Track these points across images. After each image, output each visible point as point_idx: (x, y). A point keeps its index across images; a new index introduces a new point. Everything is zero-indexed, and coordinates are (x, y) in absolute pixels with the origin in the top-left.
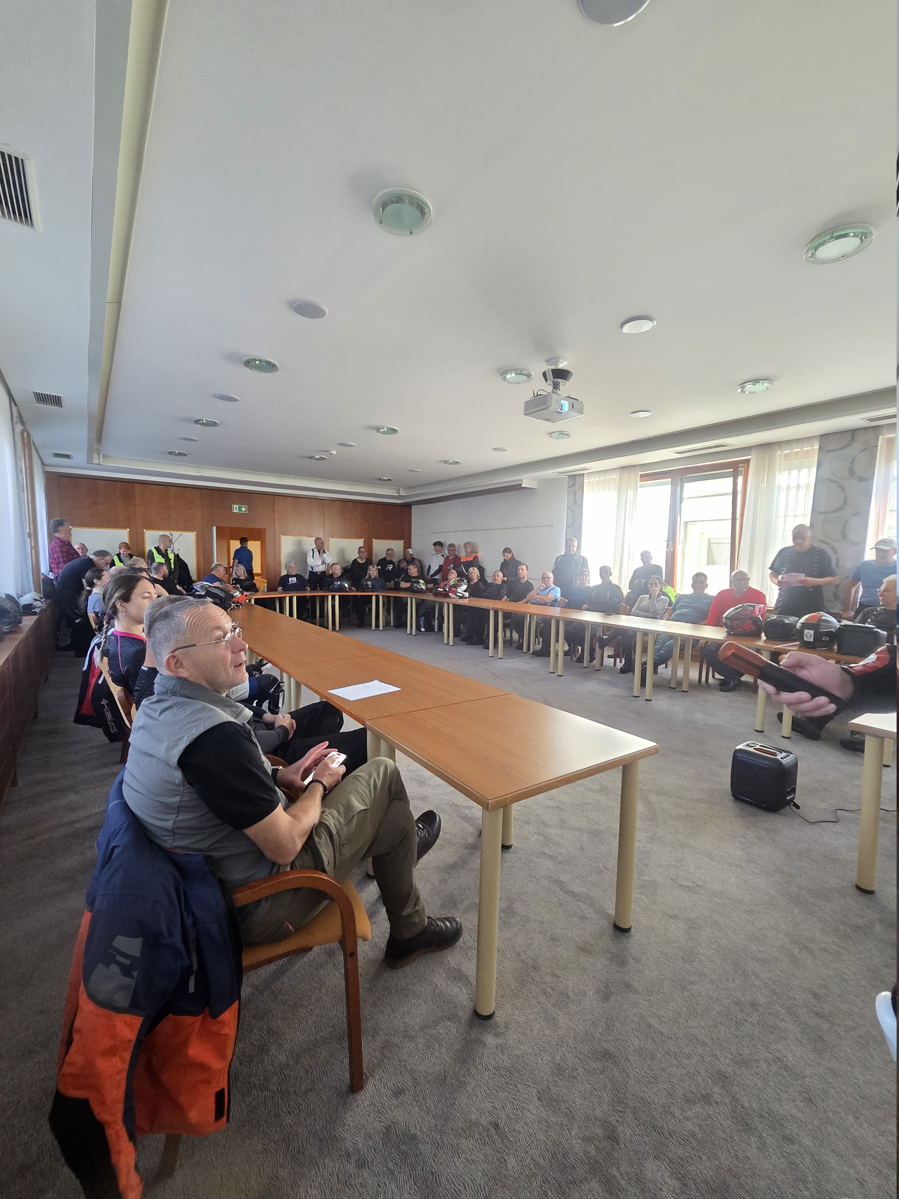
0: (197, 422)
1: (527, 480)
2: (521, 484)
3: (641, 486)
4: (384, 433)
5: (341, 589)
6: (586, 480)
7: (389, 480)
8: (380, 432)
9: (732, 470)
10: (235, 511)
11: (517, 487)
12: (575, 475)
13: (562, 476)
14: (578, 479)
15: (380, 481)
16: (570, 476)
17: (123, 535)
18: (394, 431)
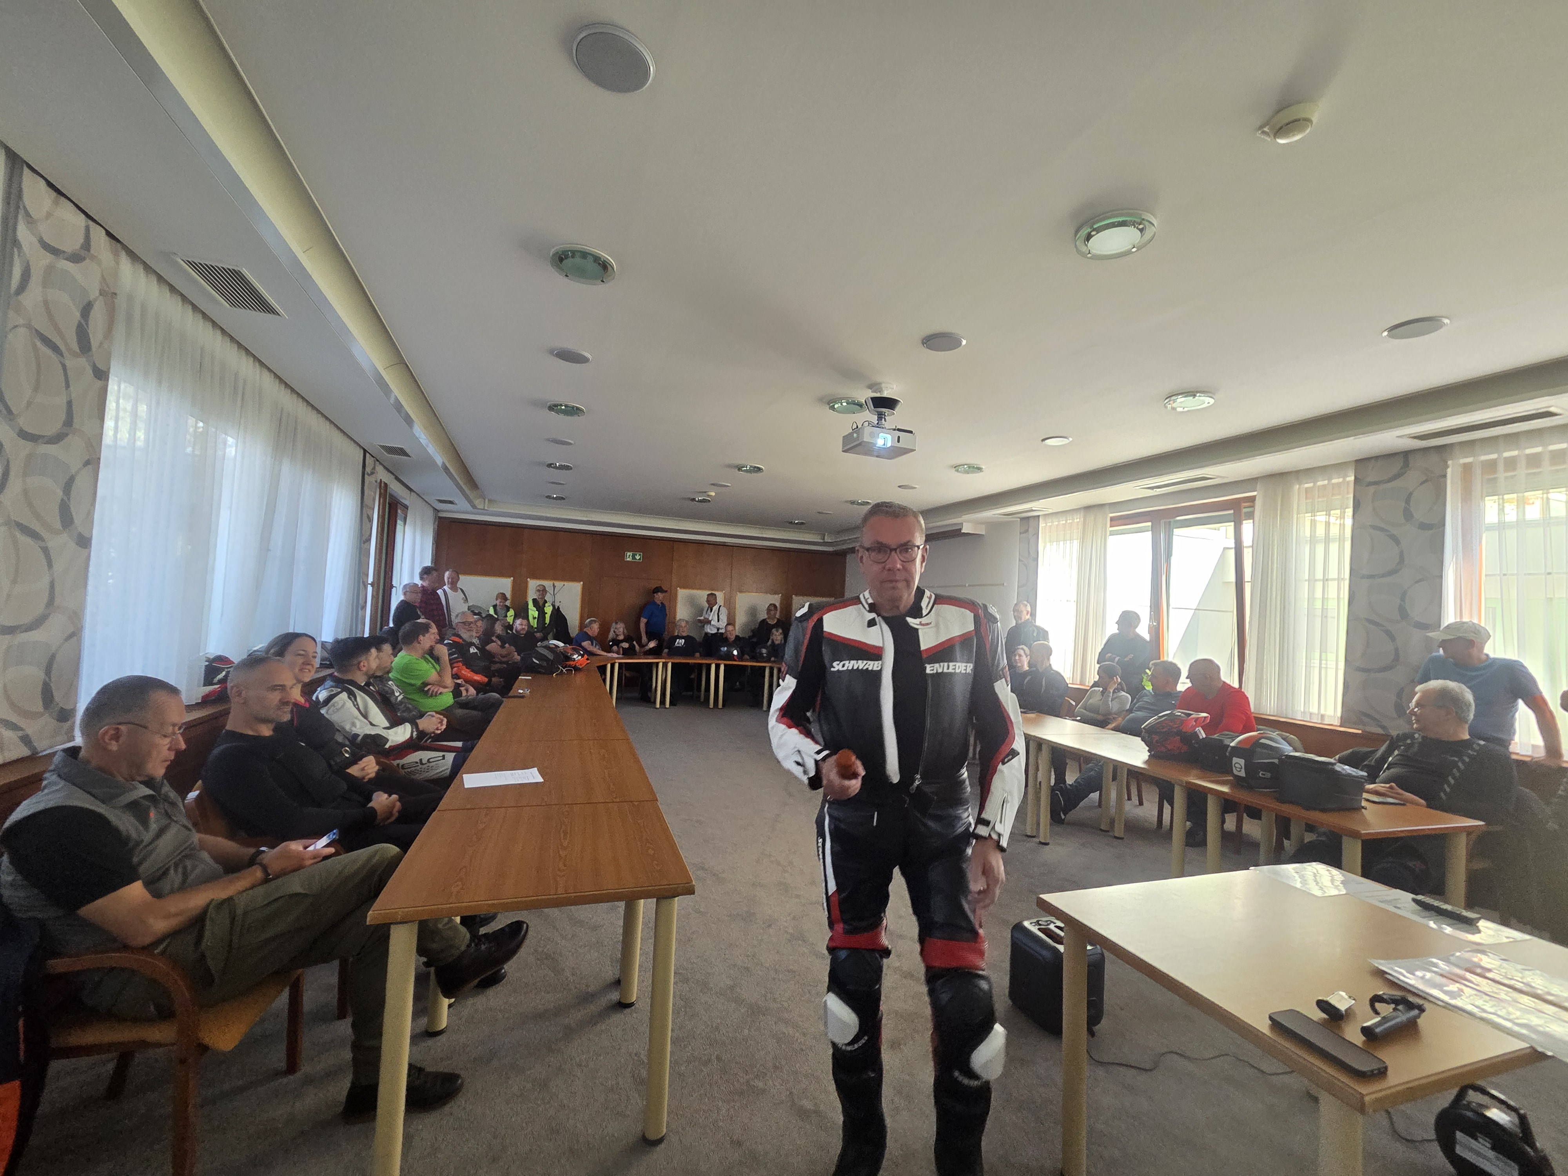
0: (550, 465)
1: (968, 524)
2: (960, 529)
3: (1112, 533)
4: (747, 471)
5: (730, 657)
6: (1042, 524)
7: (802, 523)
8: (742, 471)
9: (1232, 512)
10: (628, 559)
11: (956, 533)
12: (1028, 518)
13: (1009, 519)
14: (1032, 523)
15: (790, 524)
16: (1022, 519)
17: (505, 584)
18: (759, 470)
